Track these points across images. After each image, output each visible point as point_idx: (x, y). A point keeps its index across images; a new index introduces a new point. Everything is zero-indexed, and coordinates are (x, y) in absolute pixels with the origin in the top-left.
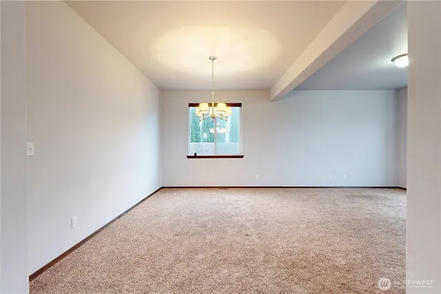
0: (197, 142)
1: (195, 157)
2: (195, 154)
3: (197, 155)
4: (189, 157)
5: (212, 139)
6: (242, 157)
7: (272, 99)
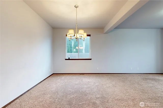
0: (71, 53)
1: (69, 59)
2: (69, 58)
3: (70, 58)
4: (66, 59)
5: (77, 51)
6: (91, 59)
7: (104, 33)
